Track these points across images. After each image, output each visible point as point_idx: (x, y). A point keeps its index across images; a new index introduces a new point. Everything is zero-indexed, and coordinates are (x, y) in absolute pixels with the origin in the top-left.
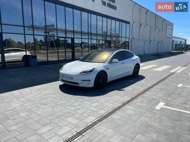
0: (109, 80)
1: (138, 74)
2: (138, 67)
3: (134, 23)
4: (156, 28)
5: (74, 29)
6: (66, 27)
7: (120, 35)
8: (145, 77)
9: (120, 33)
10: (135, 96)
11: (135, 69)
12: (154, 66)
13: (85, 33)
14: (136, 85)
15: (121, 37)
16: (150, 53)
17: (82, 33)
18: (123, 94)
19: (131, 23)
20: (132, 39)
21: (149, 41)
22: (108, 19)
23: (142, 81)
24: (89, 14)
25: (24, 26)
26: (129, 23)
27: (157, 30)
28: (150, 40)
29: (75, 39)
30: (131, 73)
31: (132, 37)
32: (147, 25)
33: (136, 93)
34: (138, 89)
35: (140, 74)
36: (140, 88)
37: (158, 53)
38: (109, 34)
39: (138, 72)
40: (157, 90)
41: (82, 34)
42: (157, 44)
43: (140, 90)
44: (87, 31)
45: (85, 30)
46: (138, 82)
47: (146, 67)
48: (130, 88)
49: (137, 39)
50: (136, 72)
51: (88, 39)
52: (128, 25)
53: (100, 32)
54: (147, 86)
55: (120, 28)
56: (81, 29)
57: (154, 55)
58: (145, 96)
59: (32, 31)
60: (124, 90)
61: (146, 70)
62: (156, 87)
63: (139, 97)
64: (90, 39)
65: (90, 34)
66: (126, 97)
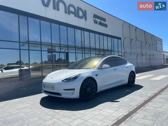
1: (134, 83)
2: (134, 75)
3: (124, 39)
4: (146, 43)
6: (60, 43)
7: (113, 49)
8: (143, 87)
10: (133, 109)
11: (130, 77)
12: (150, 76)
14: (133, 96)
15: (114, 51)
16: (143, 66)
17: (76, 48)
18: (117, 106)
19: (122, 39)
20: (124, 53)
22: (100, 35)
24: (82, 31)
26: (120, 39)
27: (147, 45)
28: (141, 54)
29: (69, 53)
30: (126, 81)
32: (138, 40)
33: (134, 105)
35: (136, 83)
37: (151, 66)
39: (134, 81)
42: (149, 57)
44: (81, 46)
46: (135, 92)
47: (142, 77)
48: (126, 99)
49: (130, 53)
50: (132, 80)
51: (82, 53)
52: (119, 40)
56: (75, 44)
61: (143, 80)
62: (159, 96)
63: (139, 110)
64: (84, 53)
65: (83, 48)
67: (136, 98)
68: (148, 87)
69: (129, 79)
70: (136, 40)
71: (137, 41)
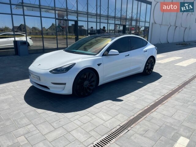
0: (101, 82)
2: (153, 61)
3: (156, 4)
8: (161, 76)
12: (177, 58)
15: (139, 21)
16: (174, 42)
20: (152, 24)
21: (175, 27)
25: (11, 4)
26: (150, 3)
28: (175, 26)
30: (141, 70)
31: (153, 22)
35: (154, 71)
37: (184, 41)
39: (153, 68)
42: (184, 31)
50: (149, 68)
52: (149, 6)
57: (179, 44)
60: (122, 100)
69: (146, 66)
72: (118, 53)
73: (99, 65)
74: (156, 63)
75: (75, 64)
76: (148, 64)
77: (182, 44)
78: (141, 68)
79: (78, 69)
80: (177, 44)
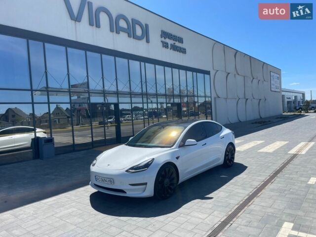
0: (182, 178)
1: (233, 161)
2: (232, 148)
3: (216, 73)
4: (254, 78)
5: (117, 90)
6: (104, 87)
7: (196, 93)
8: (246, 167)
9: (195, 90)
10: (233, 210)
12: (259, 142)
13: (136, 95)
14: (232, 186)
15: (198, 97)
16: (247, 120)
17: (131, 94)
18: (210, 206)
19: (212, 73)
21: (244, 100)
22: (173, 69)
23: (243, 175)
24: (141, 63)
25: (32, 90)
26: (208, 73)
27: (255, 81)
28: (245, 98)
29: (120, 105)
30: (221, 161)
31: (215, 96)
33: (235, 202)
34: (238, 193)
35: (236, 161)
36: (241, 191)
37: (261, 118)
38: (176, 92)
39: (233, 158)
40: (272, 193)
41: (132, 96)
42: (258, 103)
43: (241, 195)
44: (140, 91)
45: (137, 89)
46: (235, 178)
47: (246, 147)
48: (222, 193)
49: (224, 98)
50: (230, 158)
52: (207, 76)
53: (162, 91)
54: (252, 185)
55: (195, 82)
56: (130, 88)
57: (256, 123)
58: (252, 210)
59: (47, 96)
60: (212, 198)
61: (247, 152)
62: (270, 186)
63: (242, 212)
65: (144, 95)
66: (216, 213)
67: (236, 191)
68: (254, 167)
69: (226, 155)
70: (236, 73)
71: (237, 76)
72: (196, 143)
73: (177, 158)
74: (236, 152)
75: (154, 159)
76: (227, 153)
77: (259, 123)
78: (220, 158)
79: (157, 164)
80: (253, 123)
